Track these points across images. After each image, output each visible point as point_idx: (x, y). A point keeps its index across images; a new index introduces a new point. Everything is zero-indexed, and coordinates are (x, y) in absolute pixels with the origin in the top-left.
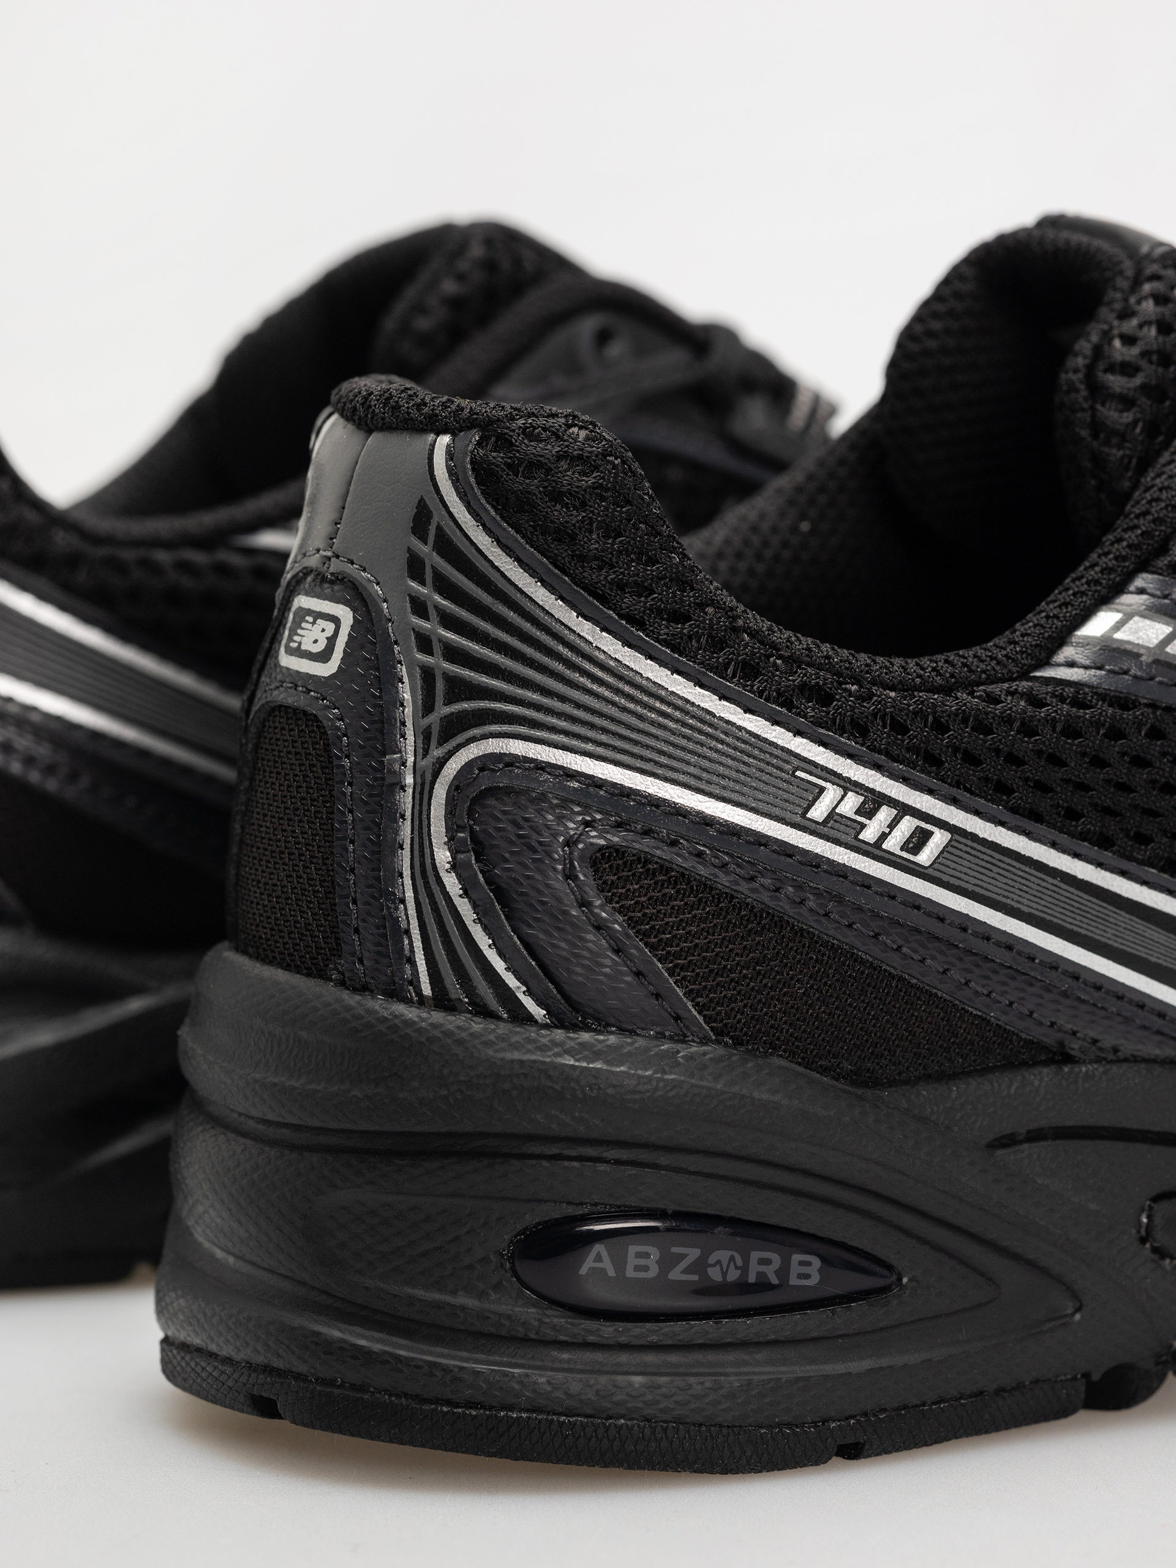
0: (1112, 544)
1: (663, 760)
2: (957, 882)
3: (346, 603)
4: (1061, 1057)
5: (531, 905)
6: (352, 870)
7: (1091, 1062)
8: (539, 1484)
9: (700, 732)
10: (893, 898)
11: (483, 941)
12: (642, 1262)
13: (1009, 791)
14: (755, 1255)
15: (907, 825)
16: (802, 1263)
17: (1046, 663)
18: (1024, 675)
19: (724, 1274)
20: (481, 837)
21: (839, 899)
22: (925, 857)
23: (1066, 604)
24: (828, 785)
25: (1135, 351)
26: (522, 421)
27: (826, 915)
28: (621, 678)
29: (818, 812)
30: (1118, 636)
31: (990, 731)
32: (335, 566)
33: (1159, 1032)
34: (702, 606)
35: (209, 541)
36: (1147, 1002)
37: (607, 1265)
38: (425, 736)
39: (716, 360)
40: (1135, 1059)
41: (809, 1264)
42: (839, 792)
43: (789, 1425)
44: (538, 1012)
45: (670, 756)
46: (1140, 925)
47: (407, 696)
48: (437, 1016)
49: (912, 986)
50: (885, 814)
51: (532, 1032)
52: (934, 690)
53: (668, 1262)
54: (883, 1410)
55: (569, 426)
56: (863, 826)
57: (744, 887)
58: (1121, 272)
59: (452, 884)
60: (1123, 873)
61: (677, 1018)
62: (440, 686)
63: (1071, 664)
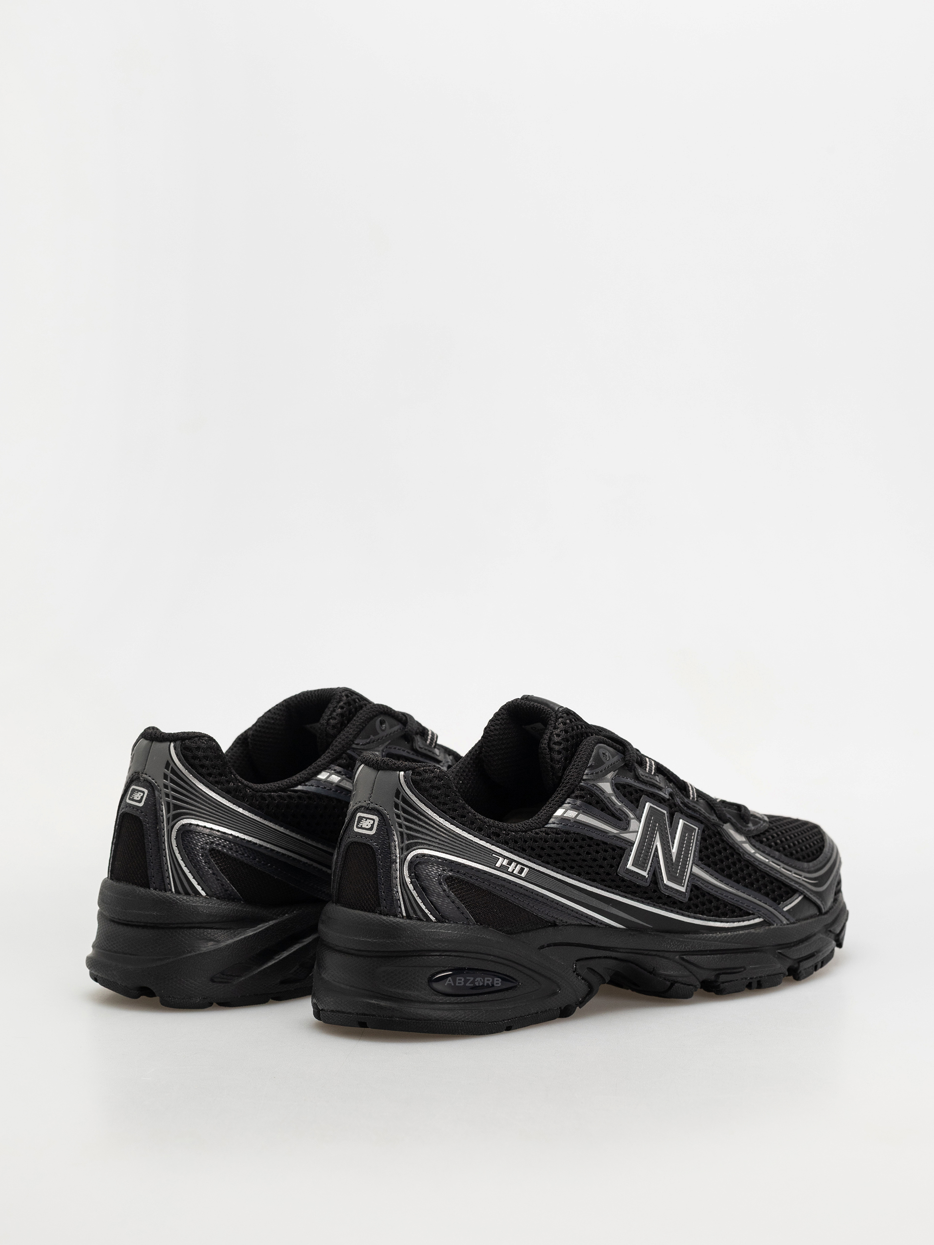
0: (560, 791)
1: (461, 853)
2: (531, 881)
3: (376, 815)
4: (554, 925)
5: (431, 892)
6: (383, 884)
7: (561, 926)
8: (435, 1041)
9: (470, 845)
10: (516, 886)
11: (419, 901)
12: (460, 981)
13: (541, 857)
14: (486, 979)
15: (519, 867)
16: (497, 980)
17: (547, 823)
18: (543, 827)
19: (479, 984)
20: (418, 875)
21: (504, 886)
22: (523, 875)
23: (551, 807)
24: (500, 858)
25: (560, 738)
26: (423, 768)
27: (501, 891)
28: (450, 833)
29: (498, 865)
30: (565, 815)
31: (537, 842)
32: (372, 806)
33: (576, 917)
34: (468, 813)
35: (283, 790)
36: (574, 909)
37: (452, 982)
38: (402, 849)
39: (408, 727)
40: (571, 925)
41: (498, 980)
42: (503, 859)
43: (496, 1022)
44: (433, 919)
45: (463, 852)
46: (572, 890)
47: (396, 839)
48: (408, 921)
49: (520, 908)
50: (514, 864)
51: (432, 924)
52: (522, 832)
53: (466, 981)
54: (516, 1018)
55: (435, 769)
56: (509, 868)
57: (482, 884)
58: (552, 715)
59: (411, 887)
60: (568, 877)
61: (467, 919)
62: (405, 836)
63: (554, 823)
